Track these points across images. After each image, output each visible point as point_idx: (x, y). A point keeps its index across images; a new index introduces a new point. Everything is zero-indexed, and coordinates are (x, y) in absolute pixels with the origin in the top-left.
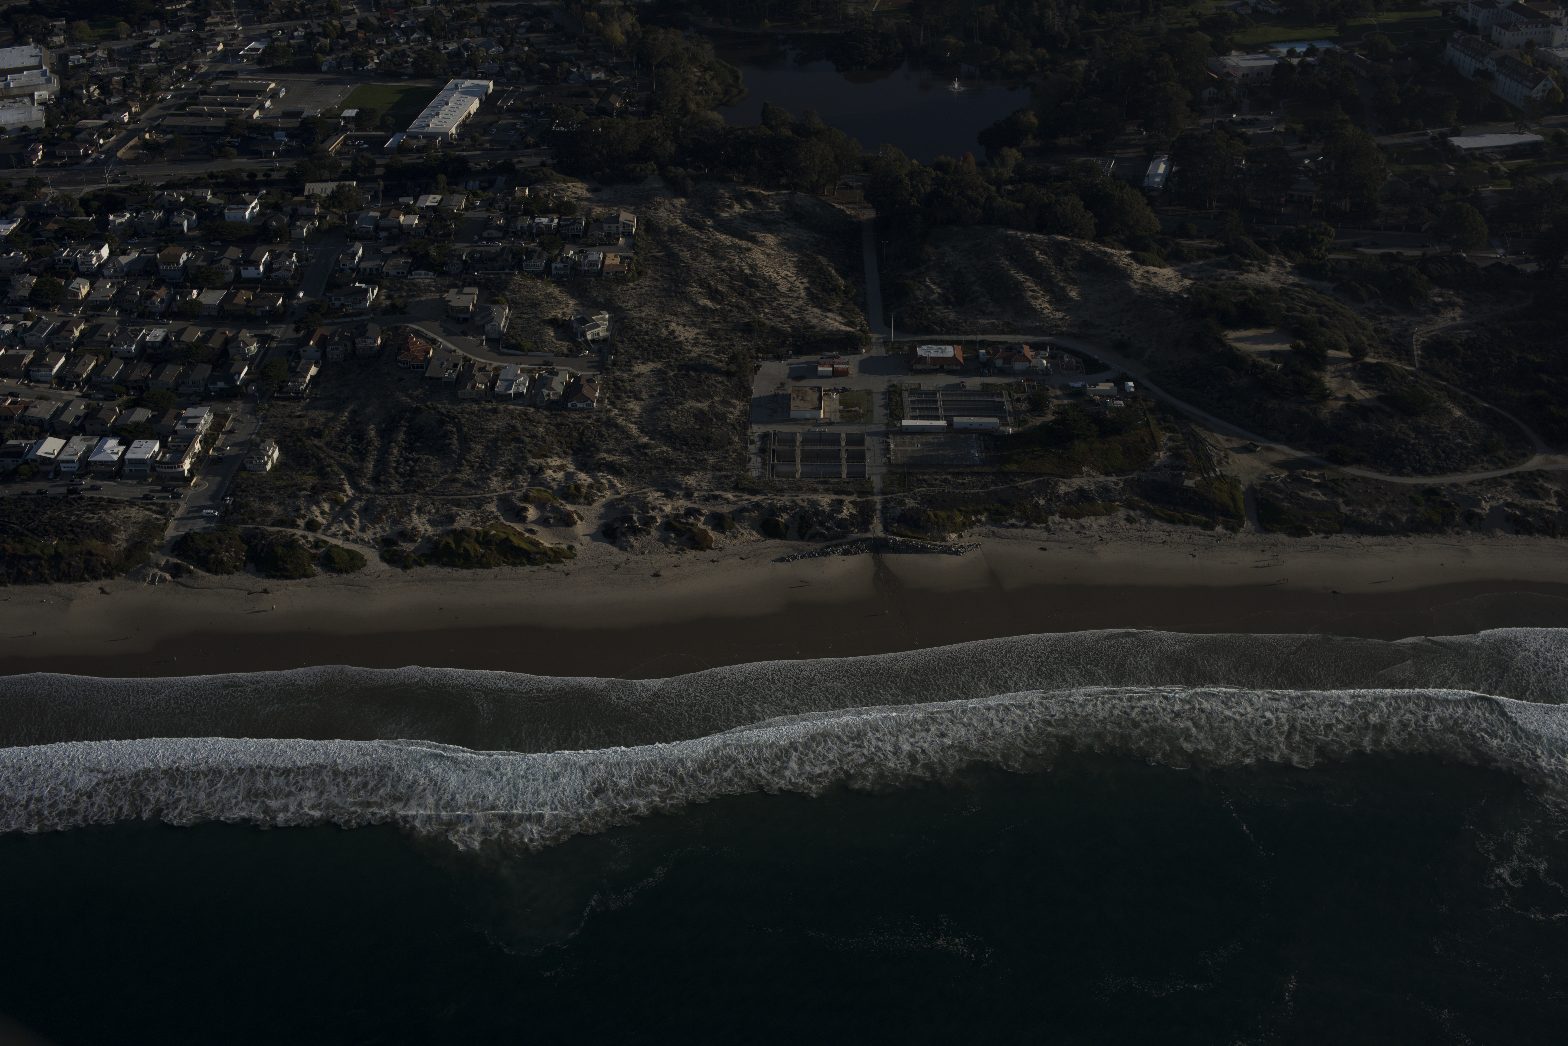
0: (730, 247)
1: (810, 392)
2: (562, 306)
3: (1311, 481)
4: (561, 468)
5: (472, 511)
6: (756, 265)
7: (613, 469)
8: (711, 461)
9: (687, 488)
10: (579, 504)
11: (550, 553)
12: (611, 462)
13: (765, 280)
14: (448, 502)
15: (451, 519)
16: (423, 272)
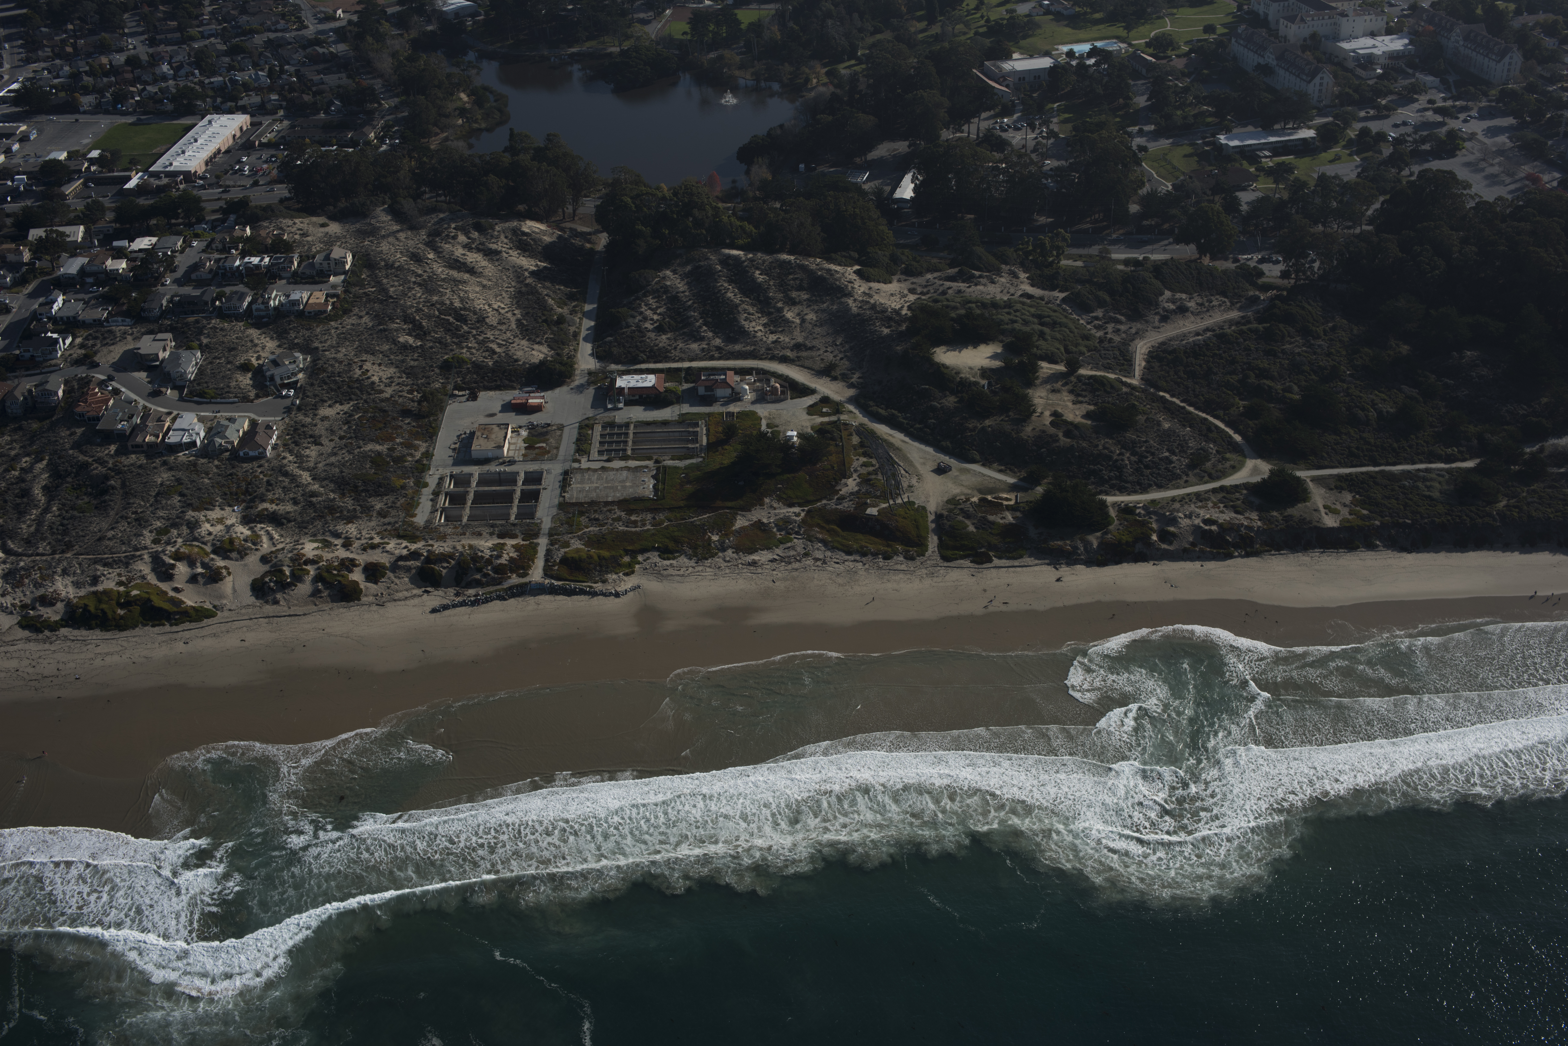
0: (443, 280)
1: (496, 429)
2: (259, 349)
3: (1002, 504)
4: (220, 521)
5: (118, 570)
6: (468, 298)
7: (275, 520)
8: (378, 506)
9: (347, 538)
10: (231, 559)
11: (192, 612)
12: (274, 512)
13: (475, 313)
14: (96, 562)
15: (95, 580)
16: (120, 319)
